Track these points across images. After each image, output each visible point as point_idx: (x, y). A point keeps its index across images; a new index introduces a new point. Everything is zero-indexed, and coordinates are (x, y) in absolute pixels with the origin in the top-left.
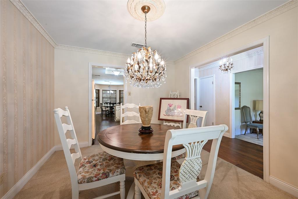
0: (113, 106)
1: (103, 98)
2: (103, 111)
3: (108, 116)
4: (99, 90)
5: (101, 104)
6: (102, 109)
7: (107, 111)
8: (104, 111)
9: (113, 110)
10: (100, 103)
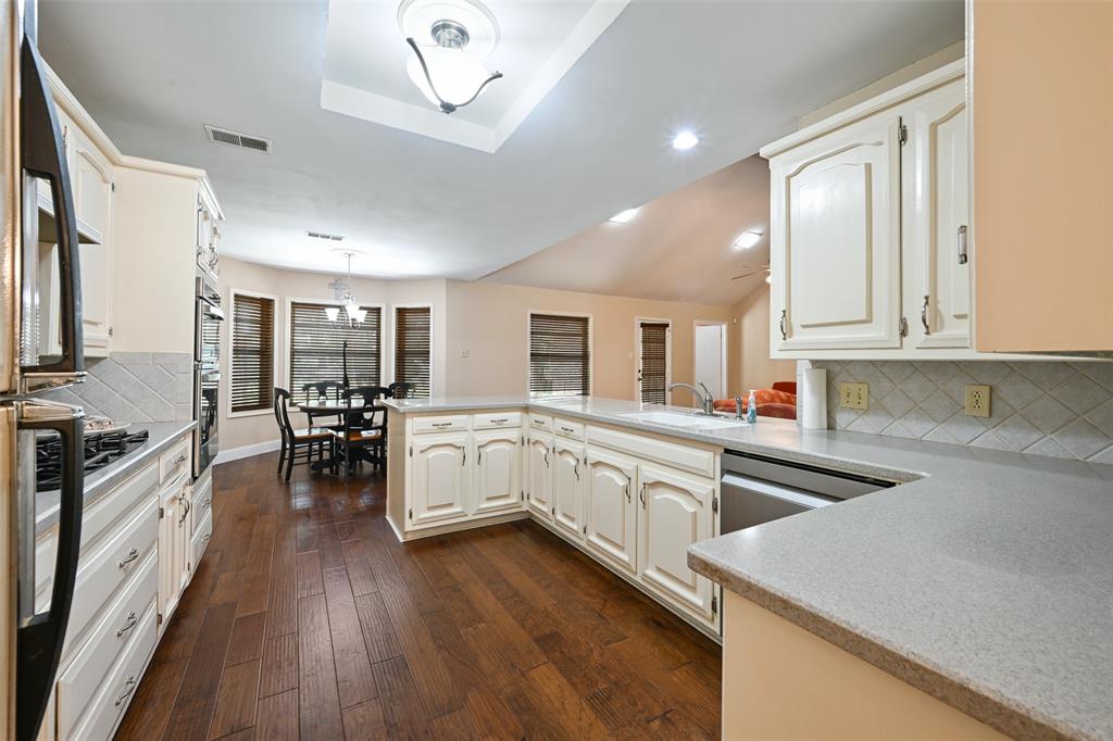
0: (368, 410)
1: (293, 352)
2: (294, 440)
3: (326, 471)
4: (266, 305)
5: (280, 391)
6: (286, 429)
7: (320, 439)
8: (303, 440)
9: (365, 434)
10: (276, 385)
